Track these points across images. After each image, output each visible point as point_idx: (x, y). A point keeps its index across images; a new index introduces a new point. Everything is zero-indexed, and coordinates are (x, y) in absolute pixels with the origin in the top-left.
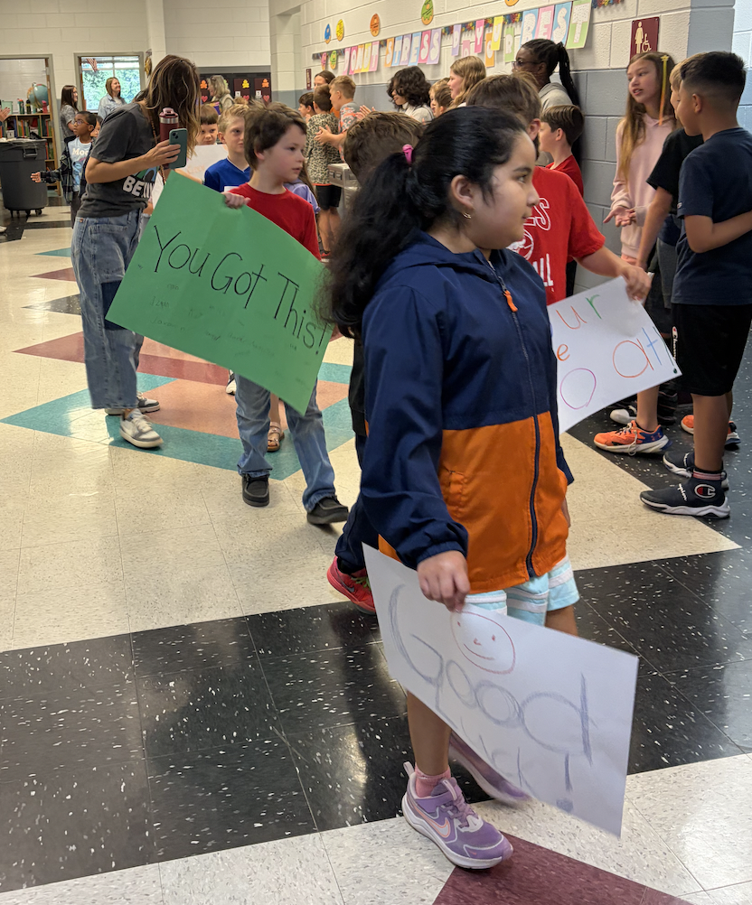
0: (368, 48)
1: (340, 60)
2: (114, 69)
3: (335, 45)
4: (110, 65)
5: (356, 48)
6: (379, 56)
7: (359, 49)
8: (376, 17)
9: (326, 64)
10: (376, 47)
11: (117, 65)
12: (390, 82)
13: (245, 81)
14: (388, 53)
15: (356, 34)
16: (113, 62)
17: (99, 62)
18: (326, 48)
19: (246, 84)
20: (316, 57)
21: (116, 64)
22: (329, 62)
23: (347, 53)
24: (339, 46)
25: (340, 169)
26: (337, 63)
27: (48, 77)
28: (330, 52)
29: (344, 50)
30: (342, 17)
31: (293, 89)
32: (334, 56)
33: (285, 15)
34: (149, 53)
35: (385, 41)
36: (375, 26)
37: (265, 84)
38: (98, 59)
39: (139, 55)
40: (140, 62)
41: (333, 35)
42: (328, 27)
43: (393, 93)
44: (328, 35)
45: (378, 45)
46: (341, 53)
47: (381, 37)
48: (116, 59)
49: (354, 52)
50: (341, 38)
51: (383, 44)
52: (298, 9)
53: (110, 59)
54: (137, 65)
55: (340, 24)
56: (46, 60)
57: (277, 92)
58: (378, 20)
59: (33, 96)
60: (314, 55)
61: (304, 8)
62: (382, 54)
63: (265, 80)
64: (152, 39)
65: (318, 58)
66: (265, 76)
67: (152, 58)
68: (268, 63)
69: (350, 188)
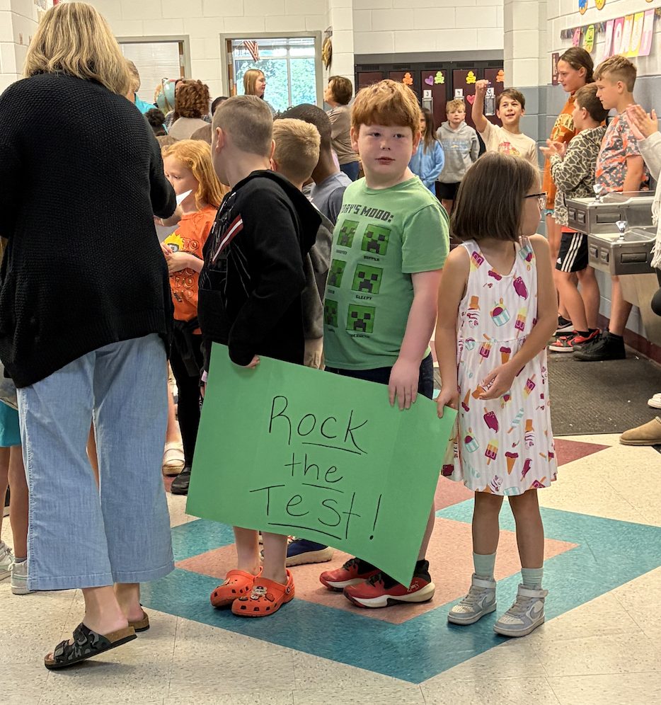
0: (639, 18)
1: (599, 39)
2: (288, 57)
3: (593, 16)
4: (283, 52)
5: (622, 20)
6: (654, 33)
7: (626, 22)
10: (650, 18)
11: (293, 52)
13: (470, 74)
16: (287, 47)
17: (261, 47)
18: (579, 21)
19: (471, 78)
20: (567, 34)
21: (292, 50)
22: (584, 43)
23: (609, 28)
24: (598, 17)
25: (583, 207)
26: (595, 44)
27: (183, 69)
28: (586, 27)
29: (605, 24)
31: (535, 84)
32: (590, 33)
34: (330, 33)
37: (499, 79)
38: (260, 42)
39: (315, 36)
40: (317, 46)
41: (591, 1)
44: (583, 1)
45: (652, 16)
46: (600, 28)
47: (658, 3)
48: (292, 42)
49: (619, 27)
50: (601, 5)
51: (659, 14)
53: (283, 42)
54: (312, 52)
56: (181, 44)
59: (163, 98)
60: (563, 32)
62: (658, 29)
63: (501, 72)
64: (332, 11)
65: (569, 37)
66: (500, 64)
67: (333, 39)
68: (499, 45)
69: (597, 235)
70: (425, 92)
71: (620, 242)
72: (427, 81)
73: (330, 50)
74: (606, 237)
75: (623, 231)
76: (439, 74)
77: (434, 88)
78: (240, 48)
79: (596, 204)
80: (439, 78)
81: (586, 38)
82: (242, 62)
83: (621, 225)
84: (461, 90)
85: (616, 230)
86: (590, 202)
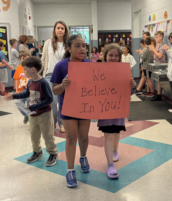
0: (163, 23)
1: (154, 27)
2: (83, 31)
3: (152, 22)
4: (82, 30)
5: (159, 23)
6: (167, 26)
7: (160, 24)
8: (166, 12)
9: (149, 29)
10: (166, 23)
11: (84, 30)
12: (170, 34)
13: (124, 35)
14: (170, 25)
15: (159, 18)
16: (83, 29)
17: (77, 29)
18: (149, 23)
19: (124, 36)
20: (146, 26)
21: (84, 29)
22: (150, 28)
23: (156, 25)
25: (151, 65)
26: (153, 29)
28: (151, 25)
29: (155, 24)
30: (155, 13)
31: (139, 37)
33: (137, 13)
34: (92, 26)
35: (169, 21)
36: (166, 16)
37: (130, 36)
38: (77, 27)
39: (89, 26)
41: (152, 19)
42: (150, 16)
43: (170, 38)
44: (150, 19)
46: (154, 25)
47: (168, 19)
48: (84, 27)
49: (158, 25)
50: (154, 20)
51: (168, 22)
52: (140, 11)
53: (82, 27)
54: (88, 30)
55: (154, 15)
57: (133, 38)
58: (167, 13)
61: (142, 10)
62: (168, 25)
63: (131, 35)
64: (93, 21)
65: (147, 27)
66: (130, 33)
67: (93, 27)
68: (130, 29)
69: (155, 72)
70: (114, 39)
71: (160, 74)
72: (114, 36)
73: (92, 29)
74: (157, 73)
75: (161, 71)
76: (117, 35)
77: (116, 38)
78: (72, 29)
79: (154, 65)
80: (117, 36)
81: (151, 27)
82: (73, 32)
83: (160, 70)
84: (122, 39)
85: (159, 71)
86: (153, 64)
